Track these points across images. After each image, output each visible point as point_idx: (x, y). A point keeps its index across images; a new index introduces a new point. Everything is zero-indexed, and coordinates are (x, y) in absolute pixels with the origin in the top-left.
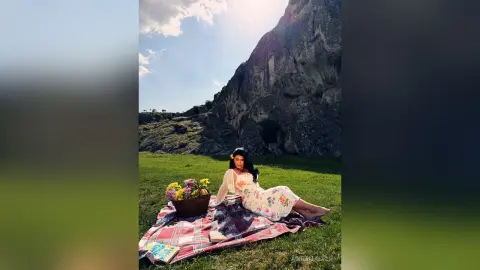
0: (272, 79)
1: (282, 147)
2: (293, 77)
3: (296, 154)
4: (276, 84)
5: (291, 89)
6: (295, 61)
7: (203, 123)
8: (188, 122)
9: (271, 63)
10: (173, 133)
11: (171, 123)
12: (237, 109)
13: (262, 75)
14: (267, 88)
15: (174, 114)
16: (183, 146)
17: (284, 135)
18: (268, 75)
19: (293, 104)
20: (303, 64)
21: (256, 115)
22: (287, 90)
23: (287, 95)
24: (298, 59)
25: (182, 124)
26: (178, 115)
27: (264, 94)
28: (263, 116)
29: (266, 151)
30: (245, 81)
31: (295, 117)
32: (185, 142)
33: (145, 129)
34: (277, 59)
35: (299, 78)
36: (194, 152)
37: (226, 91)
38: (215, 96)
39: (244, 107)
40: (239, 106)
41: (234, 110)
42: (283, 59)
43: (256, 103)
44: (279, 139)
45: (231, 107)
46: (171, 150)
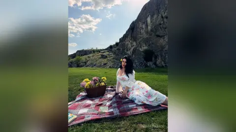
0: (149, 28)
1: (155, 64)
2: (161, 26)
3: (163, 67)
4: (152, 30)
5: (160, 32)
6: (162, 17)
7: (115, 53)
8: (108, 53)
9: (149, 20)
10: (101, 58)
11: (100, 54)
12: (131, 45)
13: (144, 26)
14: (147, 32)
15: (101, 50)
16: (105, 64)
17: (156, 57)
18: (147, 26)
19: (161, 40)
20: (167, 18)
21: (141, 47)
22: (158, 33)
23: (158, 36)
24: (164, 15)
25: (104, 54)
26: (103, 50)
27: (145, 36)
28: (145, 48)
29: (146, 66)
30: (135, 30)
31: (163, 47)
32: (106, 62)
33: (88, 57)
34: (152, 16)
35: (164, 26)
36: (110, 67)
37: (125, 36)
38: (120, 39)
39: (135, 44)
40: (132, 43)
41: (130, 46)
42: (155, 16)
43: (141, 41)
44: (153, 59)
45: (128, 44)
46: (100, 66)
